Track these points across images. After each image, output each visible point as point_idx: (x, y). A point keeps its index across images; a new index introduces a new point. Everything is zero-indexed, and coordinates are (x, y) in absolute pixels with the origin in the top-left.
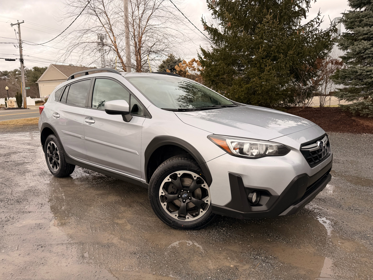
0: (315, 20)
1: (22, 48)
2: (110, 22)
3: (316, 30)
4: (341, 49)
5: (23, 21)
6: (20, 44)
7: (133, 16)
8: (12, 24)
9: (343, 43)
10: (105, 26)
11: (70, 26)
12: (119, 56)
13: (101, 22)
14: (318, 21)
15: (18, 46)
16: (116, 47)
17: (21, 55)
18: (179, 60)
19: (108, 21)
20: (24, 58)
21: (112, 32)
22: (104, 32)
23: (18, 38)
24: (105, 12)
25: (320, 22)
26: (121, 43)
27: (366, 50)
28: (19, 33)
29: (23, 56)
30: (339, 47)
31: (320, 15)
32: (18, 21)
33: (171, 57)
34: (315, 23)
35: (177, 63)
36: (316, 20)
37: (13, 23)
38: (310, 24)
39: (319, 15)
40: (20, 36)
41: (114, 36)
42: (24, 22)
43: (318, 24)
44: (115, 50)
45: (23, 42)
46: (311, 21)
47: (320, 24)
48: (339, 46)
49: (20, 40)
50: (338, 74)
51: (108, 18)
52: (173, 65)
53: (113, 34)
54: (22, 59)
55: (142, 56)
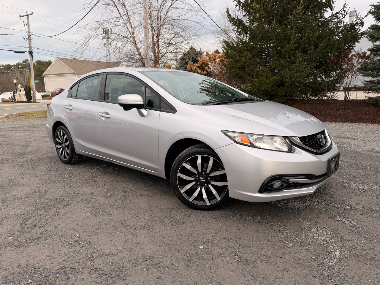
0: (340, 12)
1: (31, 41)
2: (128, 14)
3: (341, 22)
4: (370, 41)
5: (33, 12)
6: (29, 36)
7: (150, 8)
8: (20, 15)
9: (373, 35)
10: (123, 17)
11: (84, 17)
12: (137, 48)
13: (120, 13)
14: (343, 13)
15: (27, 38)
16: (134, 39)
17: (30, 48)
18: (200, 52)
19: (126, 13)
21: (130, 23)
22: (122, 23)
23: (27, 30)
24: (123, 3)
25: (345, 13)
26: (140, 35)
28: (28, 25)
29: (32, 49)
30: (368, 39)
31: (346, 7)
32: (27, 12)
33: (192, 49)
34: (341, 15)
35: (198, 55)
36: (342, 12)
37: (22, 15)
38: (335, 16)
39: (344, 7)
40: (29, 28)
41: (131, 27)
43: (344, 16)
44: (133, 42)
45: (32, 34)
46: (336, 13)
47: (345, 16)
48: (369, 37)
49: (29, 32)
50: (367, 66)
51: (126, 9)
52: (194, 57)
53: (131, 25)
54: (32, 52)
55: (160, 49)
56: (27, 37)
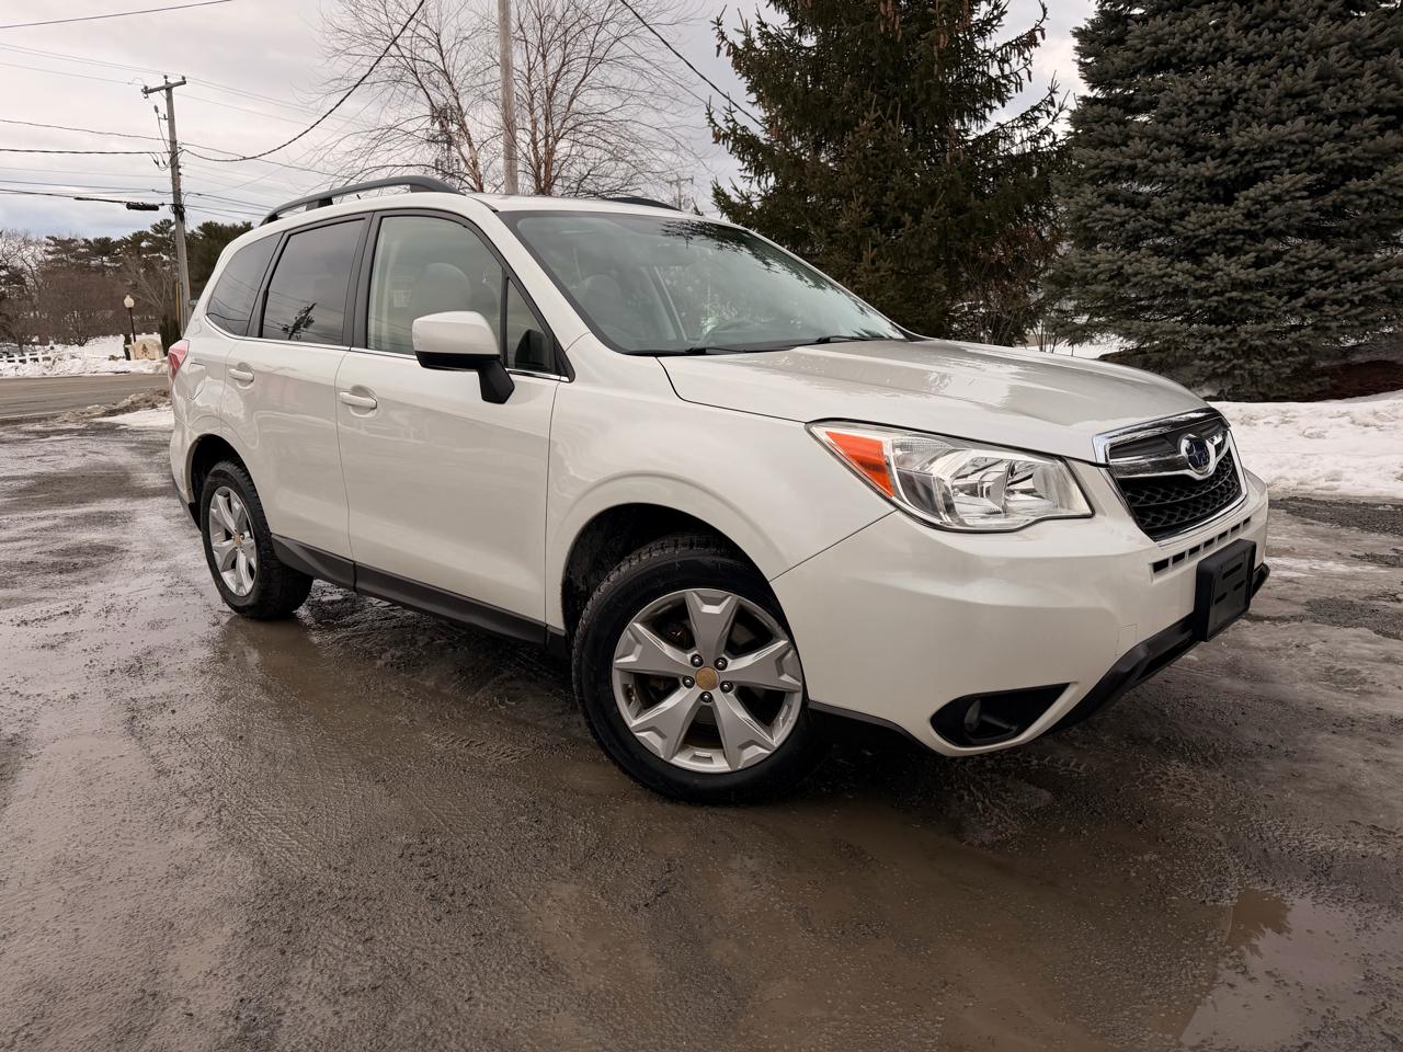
1: (180, 170)
2: (458, 104)
5: (183, 78)
6: (174, 155)
7: (529, 81)
8: (146, 88)
15: (167, 161)
17: (177, 193)
19: (453, 100)
20: (186, 200)
21: (466, 133)
23: (167, 137)
24: (445, 72)
27: (1094, 208)
28: (171, 119)
29: (183, 196)
32: (166, 77)
40: (172, 129)
41: (470, 145)
42: (185, 83)
44: (475, 187)
45: (184, 147)
49: (173, 143)
51: (453, 90)
53: (469, 139)
54: (181, 206)
56: (167, 158)
